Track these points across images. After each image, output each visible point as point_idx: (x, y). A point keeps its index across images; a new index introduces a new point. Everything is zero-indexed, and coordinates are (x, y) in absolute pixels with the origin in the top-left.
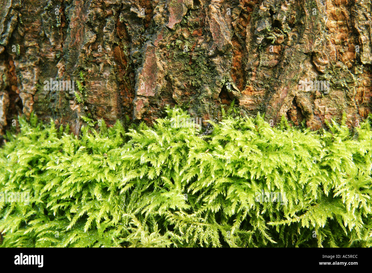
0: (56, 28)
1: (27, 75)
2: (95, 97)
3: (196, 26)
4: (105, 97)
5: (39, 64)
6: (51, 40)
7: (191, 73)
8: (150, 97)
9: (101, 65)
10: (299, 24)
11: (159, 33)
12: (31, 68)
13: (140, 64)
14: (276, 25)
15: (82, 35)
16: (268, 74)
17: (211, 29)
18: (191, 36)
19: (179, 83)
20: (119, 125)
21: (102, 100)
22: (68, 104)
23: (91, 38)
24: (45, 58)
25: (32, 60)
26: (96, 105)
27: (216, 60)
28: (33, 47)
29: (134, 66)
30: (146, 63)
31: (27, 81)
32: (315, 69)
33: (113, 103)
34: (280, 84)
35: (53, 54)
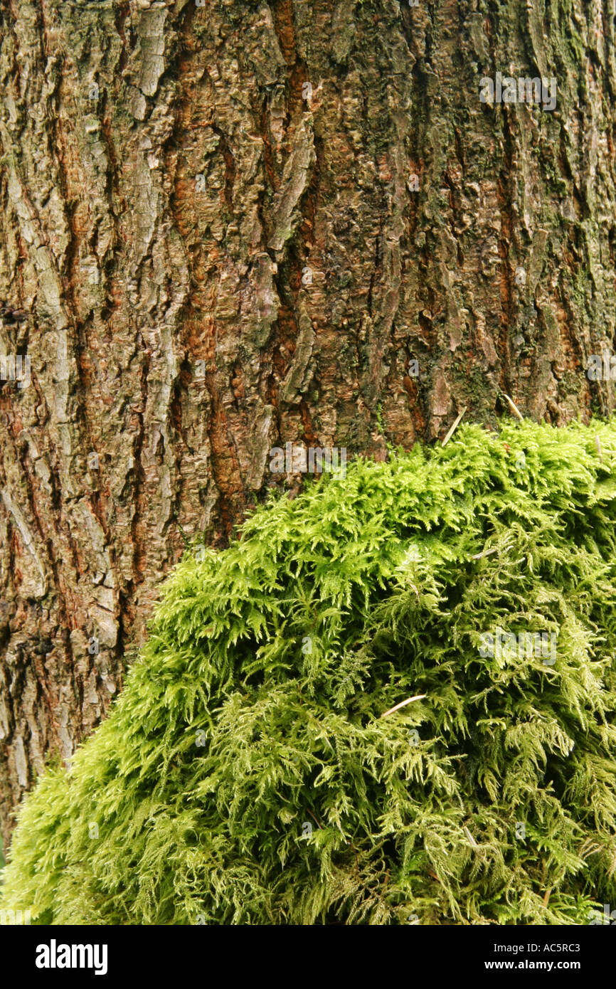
0: (352, 369)
1: (326, 418)
2: (392, 425)
3: (468, 348)
4: (402, 424)
5: (338, 406)
6: (348, 380)
7: (469, 391)
8: (443, 416)
9: (396, 395)
10: (542, 338)
11: (443, 357)
12: (329, 411)
13: (431, 388)
14: (527, 340)
15: (379, 369)
16: (526, 383)
17: (484, 348)
18: (465, 358)
19: (460, 401)
20: (418, 446)
21: (400, 428)
22: (370, 435)
23: (386, 370)
24: (341, 399)
25: (330, 403)
26: (395, 433)
27: (490, 375)
28: (332, 390)
29: (425, 390)
30: (437, 386)
31: (327, 423)
32: (555, 376)
33: (409, 427)
34: (537, 391)
35: (350, 394)
